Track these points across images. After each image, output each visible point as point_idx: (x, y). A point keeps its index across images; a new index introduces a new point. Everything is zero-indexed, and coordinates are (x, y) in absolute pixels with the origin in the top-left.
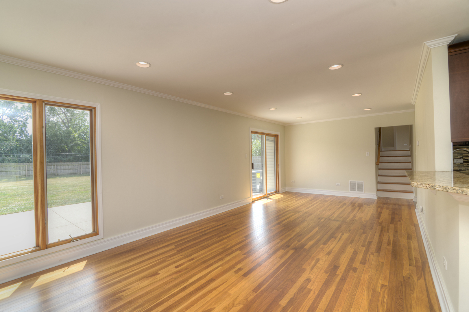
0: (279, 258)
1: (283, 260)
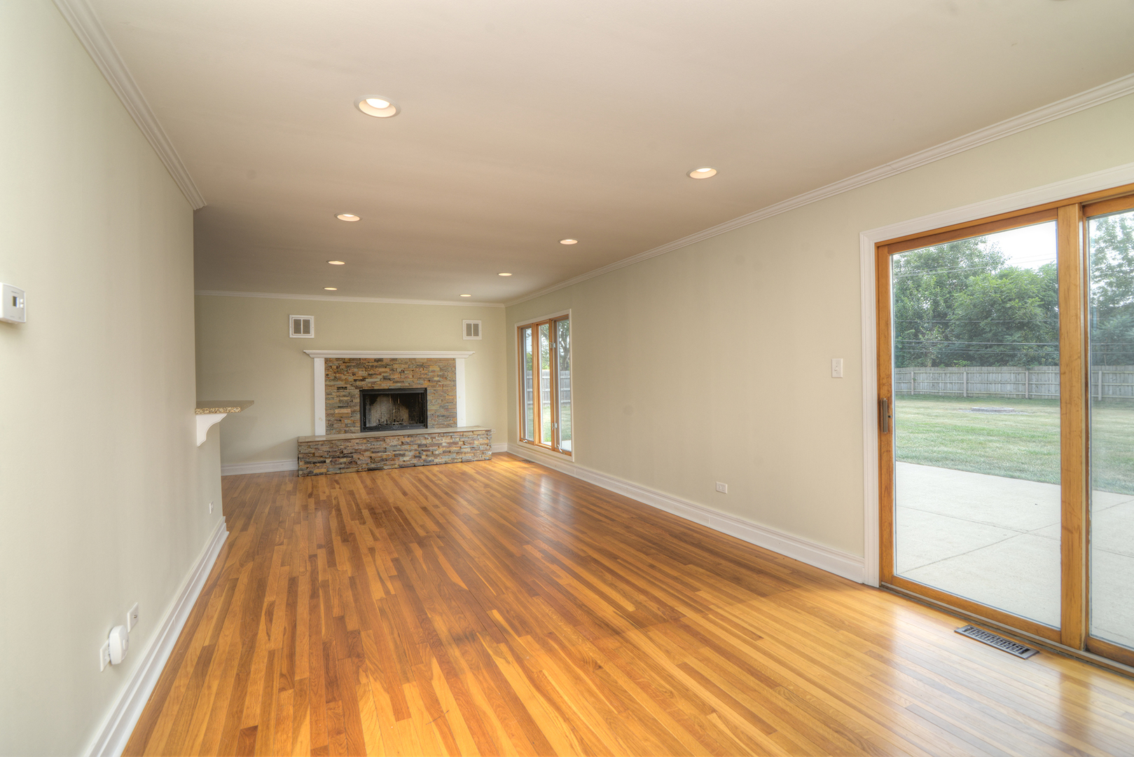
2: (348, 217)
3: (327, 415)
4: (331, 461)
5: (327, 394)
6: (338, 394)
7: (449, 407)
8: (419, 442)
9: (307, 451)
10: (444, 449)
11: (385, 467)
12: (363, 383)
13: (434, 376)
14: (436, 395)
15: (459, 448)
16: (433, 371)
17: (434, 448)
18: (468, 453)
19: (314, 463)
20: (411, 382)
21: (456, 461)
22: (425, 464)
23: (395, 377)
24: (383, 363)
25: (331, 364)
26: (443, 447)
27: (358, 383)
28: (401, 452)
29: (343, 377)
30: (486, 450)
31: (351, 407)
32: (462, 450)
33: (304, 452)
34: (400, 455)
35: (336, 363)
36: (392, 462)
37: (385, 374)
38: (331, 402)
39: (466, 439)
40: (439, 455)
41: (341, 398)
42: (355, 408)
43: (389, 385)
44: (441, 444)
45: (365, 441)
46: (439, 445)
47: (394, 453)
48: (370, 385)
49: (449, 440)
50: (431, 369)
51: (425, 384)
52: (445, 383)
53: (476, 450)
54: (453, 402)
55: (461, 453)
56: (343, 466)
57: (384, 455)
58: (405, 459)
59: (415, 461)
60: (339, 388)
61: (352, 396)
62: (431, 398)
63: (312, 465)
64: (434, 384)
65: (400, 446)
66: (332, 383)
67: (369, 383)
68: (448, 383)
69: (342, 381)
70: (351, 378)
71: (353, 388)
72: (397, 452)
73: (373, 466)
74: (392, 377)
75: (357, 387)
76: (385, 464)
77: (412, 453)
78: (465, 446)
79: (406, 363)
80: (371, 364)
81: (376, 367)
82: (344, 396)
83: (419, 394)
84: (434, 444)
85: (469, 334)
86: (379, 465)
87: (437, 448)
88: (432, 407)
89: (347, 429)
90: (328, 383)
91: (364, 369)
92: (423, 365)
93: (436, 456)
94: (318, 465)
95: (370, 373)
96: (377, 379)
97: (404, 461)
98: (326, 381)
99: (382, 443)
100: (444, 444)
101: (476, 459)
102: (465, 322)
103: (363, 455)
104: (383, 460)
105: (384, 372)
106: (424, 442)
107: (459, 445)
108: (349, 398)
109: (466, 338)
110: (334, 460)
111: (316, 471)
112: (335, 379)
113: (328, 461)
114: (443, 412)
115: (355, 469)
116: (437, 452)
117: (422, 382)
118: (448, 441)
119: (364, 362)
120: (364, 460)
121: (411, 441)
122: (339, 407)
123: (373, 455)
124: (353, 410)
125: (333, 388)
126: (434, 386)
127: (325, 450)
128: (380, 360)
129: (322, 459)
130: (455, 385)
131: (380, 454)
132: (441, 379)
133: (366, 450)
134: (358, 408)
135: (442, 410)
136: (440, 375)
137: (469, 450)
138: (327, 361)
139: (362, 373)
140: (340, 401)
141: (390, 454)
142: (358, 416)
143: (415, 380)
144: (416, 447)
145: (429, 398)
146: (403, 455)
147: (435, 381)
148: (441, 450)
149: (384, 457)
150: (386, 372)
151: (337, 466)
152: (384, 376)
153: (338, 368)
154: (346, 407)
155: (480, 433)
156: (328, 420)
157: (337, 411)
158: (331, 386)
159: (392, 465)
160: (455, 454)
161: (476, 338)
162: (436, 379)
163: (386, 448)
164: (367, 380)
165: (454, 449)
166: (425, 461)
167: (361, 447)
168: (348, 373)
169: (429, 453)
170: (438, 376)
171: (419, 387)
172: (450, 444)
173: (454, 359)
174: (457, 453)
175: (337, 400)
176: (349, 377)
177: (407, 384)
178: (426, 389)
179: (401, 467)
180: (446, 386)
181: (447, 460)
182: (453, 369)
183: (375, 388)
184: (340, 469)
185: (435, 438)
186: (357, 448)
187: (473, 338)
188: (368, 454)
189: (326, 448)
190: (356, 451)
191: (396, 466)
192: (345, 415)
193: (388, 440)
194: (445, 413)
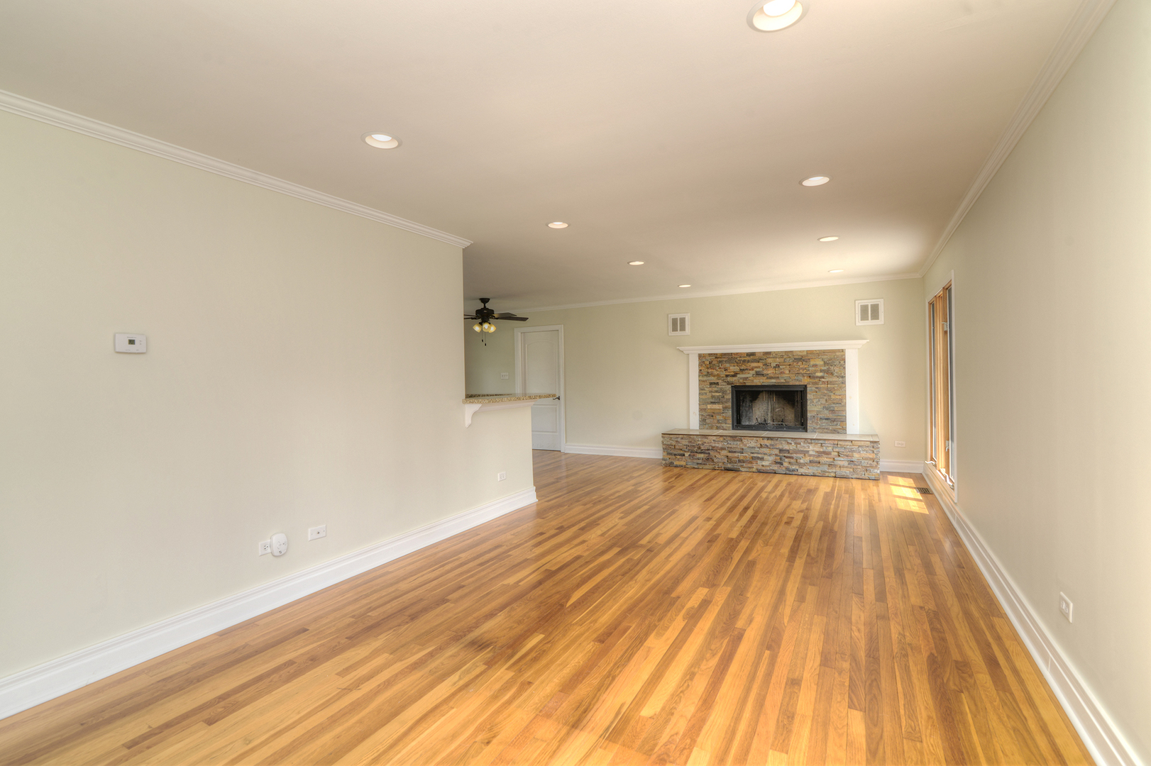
0: (662, 534)
1: (655, 532)
2: (558, 225)
3: (701, 410)
4: (689, 455)
5: (701, 389)
6: (710, 389)
7: (836, 409)
8: (781, 447)
9: (669, 443)
10: (812, 458)
11: (741, 469)
12: (734, 378)
13: (816, 371)
14: (819, 393)
15: (832, 460)
16: (815, 366)
17: (798, 455)
18: (843, 467)
19: (675, 455)
20: (787, 378)
21: (827, 474)
22: (787, 472)
23: (769, 372)
24: (756, 357)
25: (704, 360)
26: (810, 456)
27: (729, 379)
28: (760, 456)
29: (716, 373)
30: (872, 467)
31: (723, 404)
32: (836, 463)
33: (667, 443)
34: (758, 458)
35: (709, 358)
36: (750, 465)
37: (758, 370)
38: (704, 397)
39: (842, 450)
40: (804, 464)
41: (713, 394)
42: (727, 405)
43: (762, 381)
44: (808, 451)
45: (721, 439)
46: (805, 453)
47: (752, 455)
48: (741, 381)
49: (818, 448)
50: (812, 363)
51: (805, 381)
52: (831, 380)
53: (855, 465)
54: (841, 403)
55: (835, 466)
56: (700, 461)
57: (741, 456)
58: (764, 463)
59: (775, 467)
60: (711, 384)
61: (724, 392)
62: (812, 397)
63: (674, 457)
64: (817, 380)
65: (759, 448)
66: (705, 378)
67: (741, 378)
68: (835, 379)
69: (714, 376)
70: (723, 373)
71: (724, 384)
72: (755, 455)
73: (729, 466)
74: (765, 372)
75: (728, 383)
76: (742, 466)
77: (772, 458)
78: (839, 459)
79: (782, 357)
80: (743, 359)
81: (748, 361)
82: (716, 392)
83: (797, 391)
84: (799, 451)
85: (864, 317)
86: (736, 466)
87: (802, 455)
88: (814, 406)
89: (719, 425)
90: (701, 378)
91: (736, 364)
92: (803, 358)
93: (801, 465)
94: (678, 457)
95: (742, 368)
96: (750, 374)
97: (763, 466)
98: (699, 376)
99: (739, 443)
100: (811, 453)
101: (855, 476)
102: (859, 304)
103: (719, 452)
104: (740, 461)
105: (756, 367)
106: (786, 447)
107: (832, 456)
108: (720, 394)
109: (860, 323)
110: (692, 454)
111: (676, 463)
112: (708, 374)
113: (687, 454)
114: (826, 414)
115: (711, 467)
116: (802, 461)
117: (801, 378)
118: (817, 450)
119: (736, 356)
120: (720, 457)
121: (771, 445)
122: (712, 403)
123: (730, 455)
124: (724, 406)
125: (706, 383)
126: (816, 383)
127: (684, 443)
128: (753, 354)
129: (682, 452)
130: (844, 383)
131: (736, 455)
132: (826, 375)
133: (722, 449)
134: (730, 404)
135: (826, 412)
136: (823, 370)
137: (846, 464)
138: (700, 356)
139: (733, 368)
140: (713, 397)
141: (747, 455)
142: (730, 413)
143: (793, 377)
144: (777, 452)
145: (809, 396)
146: (762, 459)
147: (817, 377)
148: (807, 459)
149: (741, 458)
150: (759, 367)
151: (695, 461)
152: (756, 372)
153: (712, 364)
154: (718, 403)
155: (862, 443)
156: (701, 415)
157: (709, 406)
158: (704, 381)
159: (750, 468)
160: (827, 466)
161: (875, 322)
162: (819, 374)
163: (743, 449)
164: (738, 375)
165: (824, 459)
166: (787, 469)
167: (717, 445)
168: (720, 368)
169: (792, 461)
170: (821, 371)
171: (797, 383)
172: (820, 454)
173: (843, 351)
174: (829, 465)
175: (709, 395)
176: (721, 373)
177: (783, 381)
178: (806, 386)
179: (759, 472)
180: (831, 383)
181: (816, 472)
182: (842, 362)
183: (747, 384)
184: (698, 464)
185: (800, 444)
186: (713, 445)
187: (870, 322)
188: (724, 453)
189: (685, 442)
190: (713, 449)
191: (754, 470)
192: (718, 411)
193: (745, 441)
194: (831, 416)
